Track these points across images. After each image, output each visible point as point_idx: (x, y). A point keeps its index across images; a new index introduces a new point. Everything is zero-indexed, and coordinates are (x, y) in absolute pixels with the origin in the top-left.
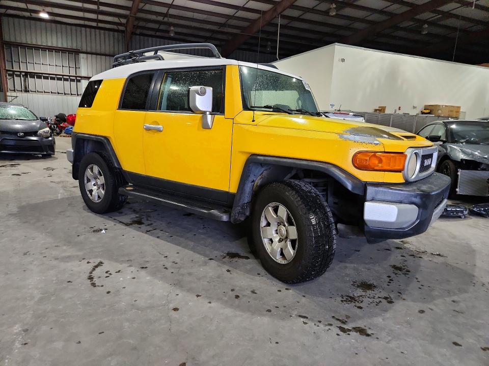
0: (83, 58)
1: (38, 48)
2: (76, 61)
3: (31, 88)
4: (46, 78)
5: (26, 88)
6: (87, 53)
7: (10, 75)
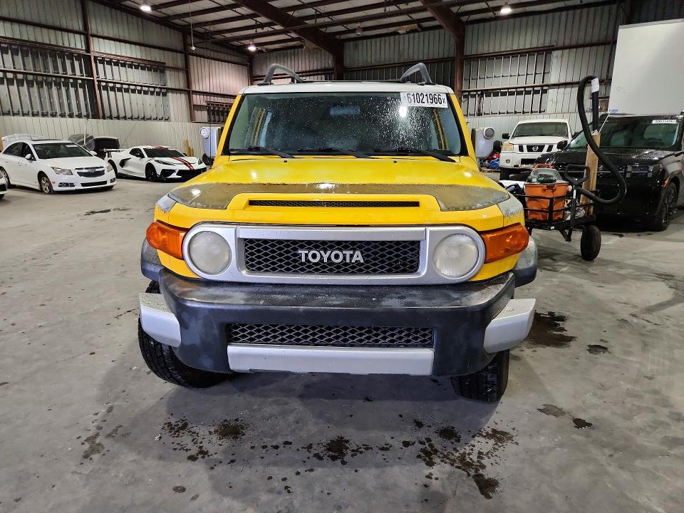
0: (557, 57)
1: (498, 56)
2: (546, 64)
3: (484, 110)
4: (504, 94)
5: (479, 110)
6: (563, 48)
7: (465, 97)
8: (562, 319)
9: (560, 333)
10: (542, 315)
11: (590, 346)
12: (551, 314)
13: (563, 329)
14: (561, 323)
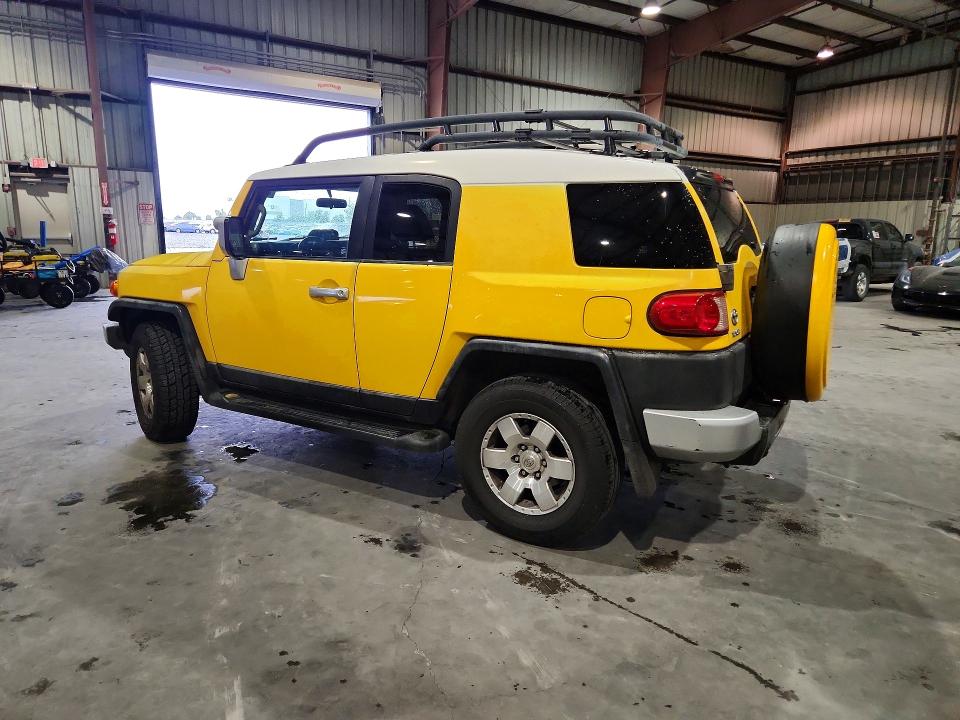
8: (138, 525)
9: (127, 502)
10: (171, 517)
11: (81, 500)
12: (160, 527)
13: (127, 508)
14: (136, 517)
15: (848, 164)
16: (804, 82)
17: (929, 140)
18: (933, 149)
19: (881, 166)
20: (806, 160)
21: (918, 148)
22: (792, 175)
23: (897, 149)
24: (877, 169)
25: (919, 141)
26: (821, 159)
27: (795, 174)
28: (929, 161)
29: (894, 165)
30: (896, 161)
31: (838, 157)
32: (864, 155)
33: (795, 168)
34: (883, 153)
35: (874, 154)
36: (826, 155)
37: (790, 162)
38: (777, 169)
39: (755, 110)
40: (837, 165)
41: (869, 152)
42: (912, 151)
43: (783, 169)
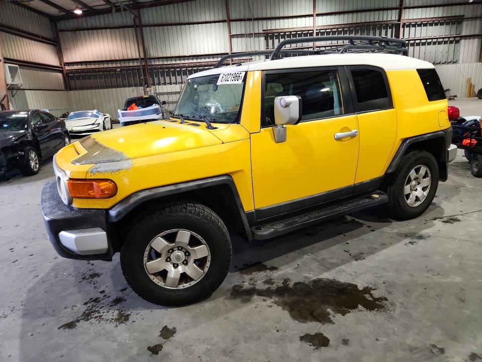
15: (99, 70)
16: (62, 25)
17: (133, 60)
18: (135, 64)
19: (115, 71)
20: (76, 67)
21: (129, 63)
22: (70, 75)
23: (120, 63)
24: (114, 73)
25: (129, 60)
26: (84, 67)
27: (72, 75)
28: (135, 69)
29: (121, 71)
30: (122, 69)
31: (93, 66)
32: (106, 66)
33: (71, 71)
34: (114, 65)
35: (110, 65)
36: (86, 65)
37: (67, 68)
38: (61, 72)
39: (43, 38)
40: (94, 70)
41: (107, 64)
42: (127, 65)
43: (65, 72)
